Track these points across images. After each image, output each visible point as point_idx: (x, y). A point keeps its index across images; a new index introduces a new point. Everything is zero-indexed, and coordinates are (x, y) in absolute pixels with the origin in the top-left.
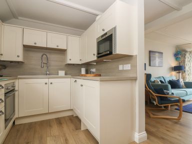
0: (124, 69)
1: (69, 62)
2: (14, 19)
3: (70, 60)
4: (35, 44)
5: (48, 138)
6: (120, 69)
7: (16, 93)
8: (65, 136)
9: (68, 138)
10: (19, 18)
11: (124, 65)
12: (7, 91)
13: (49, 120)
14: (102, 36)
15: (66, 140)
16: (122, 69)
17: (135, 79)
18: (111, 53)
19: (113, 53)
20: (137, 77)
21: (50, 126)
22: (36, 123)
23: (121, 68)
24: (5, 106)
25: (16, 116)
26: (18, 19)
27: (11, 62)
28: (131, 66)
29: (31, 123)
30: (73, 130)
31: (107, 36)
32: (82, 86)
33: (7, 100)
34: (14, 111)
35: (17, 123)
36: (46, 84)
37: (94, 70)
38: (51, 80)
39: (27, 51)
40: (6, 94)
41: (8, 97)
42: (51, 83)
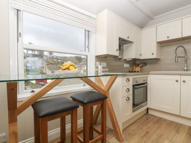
4: (168, 37)
22: (165, 120)
27: (150, 59)
29: (160, 119)
33: (136, 90)
34: (147, 101)
35: (150, 112)
36: (177, 81)
38: (184, 78)
39: (161, 47)
42: (184, 82)
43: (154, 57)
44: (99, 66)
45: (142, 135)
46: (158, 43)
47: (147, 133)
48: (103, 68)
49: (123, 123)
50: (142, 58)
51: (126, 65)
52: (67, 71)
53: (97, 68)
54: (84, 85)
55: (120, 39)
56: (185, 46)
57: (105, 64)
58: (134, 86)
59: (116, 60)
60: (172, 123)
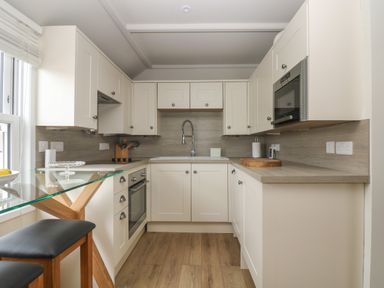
0: (338, 152)
1: (227, 132)
2: (148, 70)
3: (229, 128)
4: (173, 105)
5: (184, 267)
6: (328, 151)
7: (148, 185)
8: (209, 271)
9: (214, 277)
10: (154, 66)
11: (338, 144)
12: (132, 183)
13: (193, 234)
14: (282, 80)
15: (210, 279)
16: (333, 152)
17: (364, 182)
18: (297, 119)
19: (302, 119)
20: (368, 177)
21: (192, 246)
22: (173, 234)
23: (330, 148)
24: (130, 205)
25: (148, 219)
26: (151, 68)
28: (355, 147)
29: (167, 234)
30: (226, 264)
31: (290, 79)
32: (240, 183)
33: (133, 196)
34: (145, 211)
35: (150, 229)
36: (187, 172)
37: (276, 147)
38: (195, 167)
40: (130, 188)
41: (133, 192)
42: (195, 172)
43: (154, 132)
44: (48, 152)
45: (149, 274)
46: (159, 110)
47: (155, 266)
50: (134, 134)
51: (103, 146)
53: (41, 155)
56: (193, 121)
57: (60, 146)
60: (182, 236)
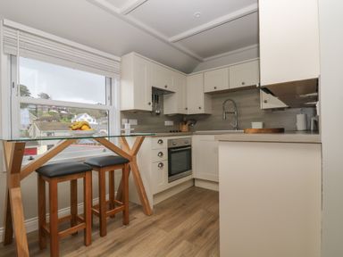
1: (264, 106)
3: (265, 102)
4: (215, 88)
26: (203, 62)
43: (202, 111)
44: (126, 124)
47: (184, 205)
48: (132, 126)
49: (155, 196)
50: (188, 113)
51: (168, 123)
52: (79, 132)
53: (123, 126)
54: (105, 151)
55: (153, 88)
57: (134, 122)
58: (169, 149)
59: (152, 116)
